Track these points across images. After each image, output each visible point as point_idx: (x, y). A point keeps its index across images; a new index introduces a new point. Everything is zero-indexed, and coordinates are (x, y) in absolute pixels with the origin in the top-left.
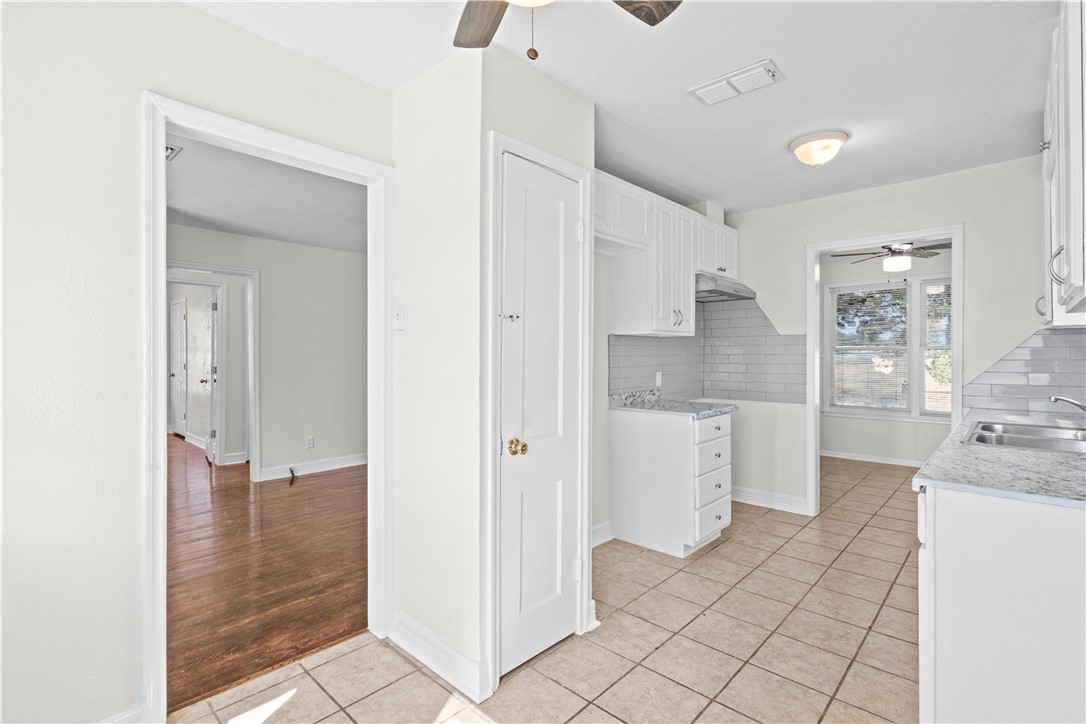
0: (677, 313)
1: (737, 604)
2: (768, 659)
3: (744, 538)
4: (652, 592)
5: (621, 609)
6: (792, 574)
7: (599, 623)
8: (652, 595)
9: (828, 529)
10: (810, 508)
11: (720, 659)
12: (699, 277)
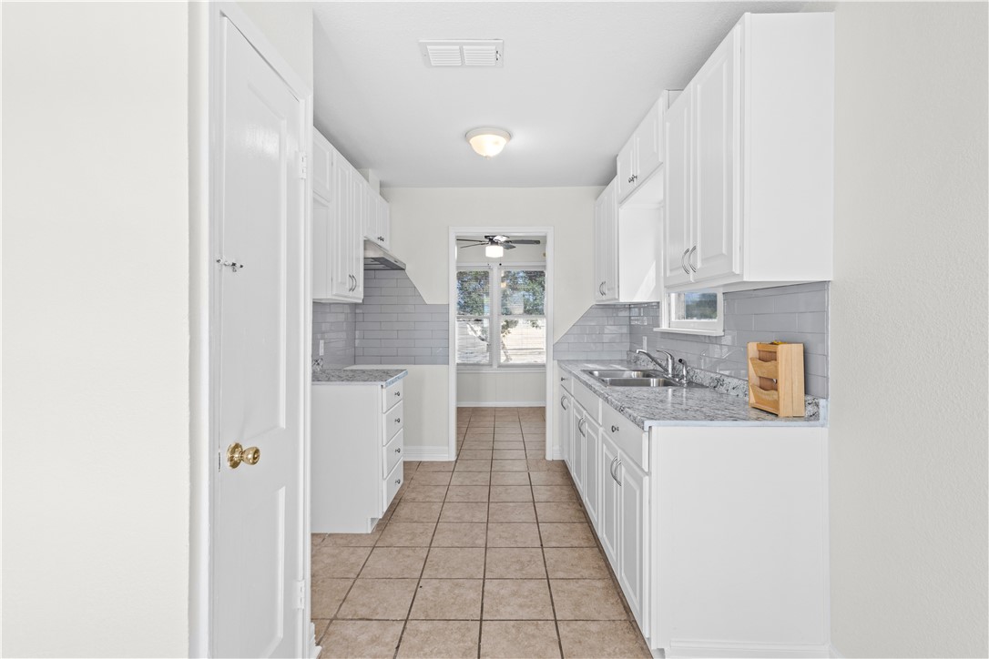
0: (352, 277)
1: (442, 564)
2: (495, 608)
3: (413, 495)
4: (358, 582)
5: (336, 618)
6: (467, 518)
7: (319, 648)
8: (360, 586)
9: (470, 469)
10: (448, 454)
11: (459, 629)
12: (367, 243)
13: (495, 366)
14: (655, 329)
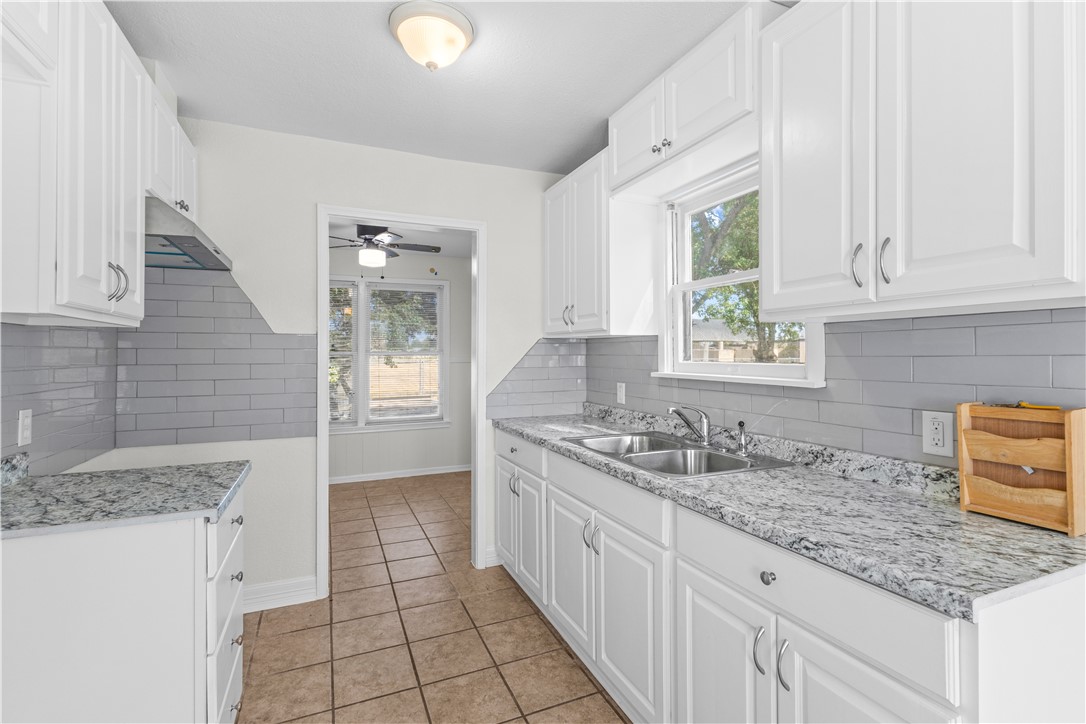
0: (115, 268)
9: (360, 611)
12: (151, 202)
13: (361, 424)
14: (653, 374)
